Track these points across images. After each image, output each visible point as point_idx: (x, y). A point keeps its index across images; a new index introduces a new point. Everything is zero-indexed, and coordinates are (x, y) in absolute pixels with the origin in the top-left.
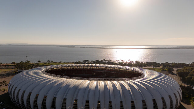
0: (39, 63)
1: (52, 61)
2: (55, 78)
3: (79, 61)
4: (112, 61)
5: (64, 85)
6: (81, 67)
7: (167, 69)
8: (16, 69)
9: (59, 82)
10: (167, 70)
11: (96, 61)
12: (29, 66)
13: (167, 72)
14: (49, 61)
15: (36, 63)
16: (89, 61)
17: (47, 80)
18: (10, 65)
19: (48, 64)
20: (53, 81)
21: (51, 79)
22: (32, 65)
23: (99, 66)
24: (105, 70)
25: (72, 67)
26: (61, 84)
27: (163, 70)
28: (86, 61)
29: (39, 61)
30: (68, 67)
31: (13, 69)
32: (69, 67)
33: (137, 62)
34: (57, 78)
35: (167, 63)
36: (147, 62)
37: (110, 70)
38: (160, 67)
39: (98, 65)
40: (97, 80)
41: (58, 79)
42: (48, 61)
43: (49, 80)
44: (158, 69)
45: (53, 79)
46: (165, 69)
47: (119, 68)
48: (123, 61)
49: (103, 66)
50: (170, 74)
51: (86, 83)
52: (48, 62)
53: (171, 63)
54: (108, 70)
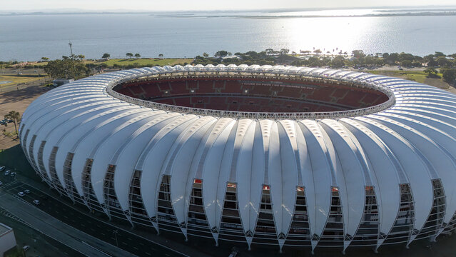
0: (106, 60)
1: (137, 55)
2: (138, 110)
3: (205, 54)
4: (290, 53)
5: (162, 133)
6: (209, 73)
7: (441, 72)
8: (48, 78)
9: (150, 124)
10: (441, 75)
11: (247, 53)
12: (80, 68)
13: (441, 80)
14: (131, 55)
15: (100, 61)
16: (230, 54)
17: (116, 118)
18: (36, 67)
19: (127, 63)
20: (132, 121)
21: (127, 113)
22: (88, 66)
23: (259, 71)
24: (274, 80)
25: (187, 74)
26: (154, 130)
27: (431, 76)
28: (224, 53)
29: (106, 56)
30: (177, 72)
31: (41, 76)
32: (180, 74)
33: (355, 53)
34: (143, 109)
35: (439, 54)
36: (385, 55)
37: (290, 81)
38: (421, 66)
39: (256, 67)
40: (256, 118)
41: (147, 115)
42: (128, 54)
43: (121, 115)
44: (416, 73)
45: (132, 112)
46: (436, 72)
47: (316, 75)
48: (318, 51)
49: (270, 71)
50: (451, 87)
51: (225, 127)
52: (128, 57)
53: (449, 56)
54: (283, 80)
